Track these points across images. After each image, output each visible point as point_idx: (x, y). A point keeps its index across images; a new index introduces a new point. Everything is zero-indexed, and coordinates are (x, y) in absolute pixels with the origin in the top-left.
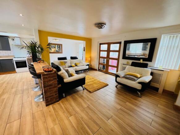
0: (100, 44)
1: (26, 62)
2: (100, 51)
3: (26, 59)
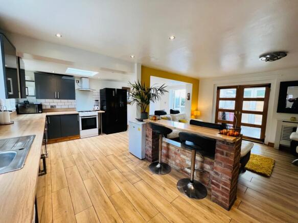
0: (219, 88)
1: (96, 118)
2: (219, 99)
3: (96, 113)
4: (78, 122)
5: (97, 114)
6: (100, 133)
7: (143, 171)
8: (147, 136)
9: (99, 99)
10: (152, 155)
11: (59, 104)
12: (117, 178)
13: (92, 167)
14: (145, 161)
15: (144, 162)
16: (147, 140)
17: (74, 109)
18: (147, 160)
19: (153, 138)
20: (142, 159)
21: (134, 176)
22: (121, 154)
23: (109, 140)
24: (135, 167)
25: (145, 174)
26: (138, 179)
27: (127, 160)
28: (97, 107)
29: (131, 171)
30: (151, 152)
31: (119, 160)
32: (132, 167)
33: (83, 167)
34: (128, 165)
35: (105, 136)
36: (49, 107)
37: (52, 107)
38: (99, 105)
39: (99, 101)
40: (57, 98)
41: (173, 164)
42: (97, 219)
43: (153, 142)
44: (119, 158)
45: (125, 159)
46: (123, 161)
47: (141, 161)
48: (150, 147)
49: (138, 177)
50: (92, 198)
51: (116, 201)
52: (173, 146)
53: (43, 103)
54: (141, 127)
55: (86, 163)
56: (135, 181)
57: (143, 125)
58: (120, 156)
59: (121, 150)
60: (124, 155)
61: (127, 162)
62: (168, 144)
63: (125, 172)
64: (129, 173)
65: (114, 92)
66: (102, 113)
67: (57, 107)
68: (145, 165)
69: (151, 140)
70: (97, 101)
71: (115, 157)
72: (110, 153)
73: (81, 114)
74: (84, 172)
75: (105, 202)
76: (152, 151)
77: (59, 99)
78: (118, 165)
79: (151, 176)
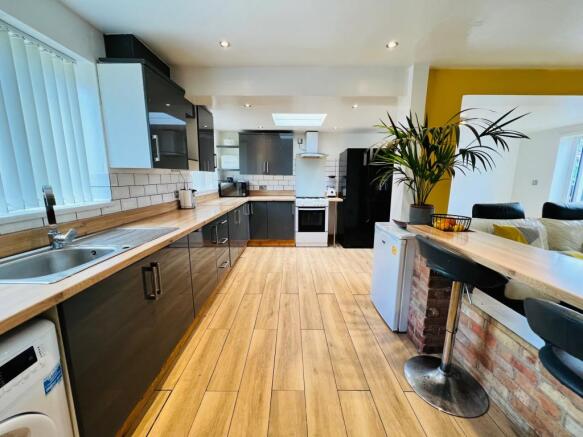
1: (323, 212)
3: (325, 202)
4: (293, 216)
5: (327, 204)
6: (330, 243)
7: (383, 368)
8: (415, 274)
9: (337, 174)
10: (425, 332)
11: (270, 183)
12: (313, 354)
13: (283, 309)
14: (402, 340)
15: (399, 343)
16: (415, 284)
17: (291, 192)
18: (411, 339)
19: (431, 284)
20: (397, 332)
21: (351, 369)
22: (351, 298)
23: (343, 260)
24: (369, 345)
25: (386, 377)
26: (359, 384)
27: (357, 319)
28: (332, 190)
29: (351, 352)
30: (422, 322)
31: (340, 313)
32: (358, 343)
33: (270, 301)
34: (352, 333)
35: (339, 251)
36: (257, 188)
37: (261, 187)
38: (337, 185)
39: (337, 178)
40: (266, 173)
41: (500, 395)
42: (227, 428)
43: (431, 295)
44: (343, 308)
45: (354, 314)
46: (348, 318)
47: (392, 336)
48: (421, 307)
49: (363, 376)
50: (246, 373)
51: (281, 412)
52: (509, 331)
53: (251, 182)
54: (398, 246)
55: (278, 295)
56: (348, 383)
57: (406, 240)
58: (347, 303)
59: (356, 289)
60: (356, 303)
61: (355, 323)
62: (490, 320)
63: (336, 347)
64: (344, 356)
65: (365, 156)
66: (339, 203)
67: (268, 188)
68: (398, 350)
69: (426, 289)
70: (333, 177)
71: (335, 302)
72: (329, 288)
73: (299, 203)
74: (265, 312)
75: (261, 400)
76: (426, 321)
77: (269, 174)
78: (331, 323)
79: (400, 393)
